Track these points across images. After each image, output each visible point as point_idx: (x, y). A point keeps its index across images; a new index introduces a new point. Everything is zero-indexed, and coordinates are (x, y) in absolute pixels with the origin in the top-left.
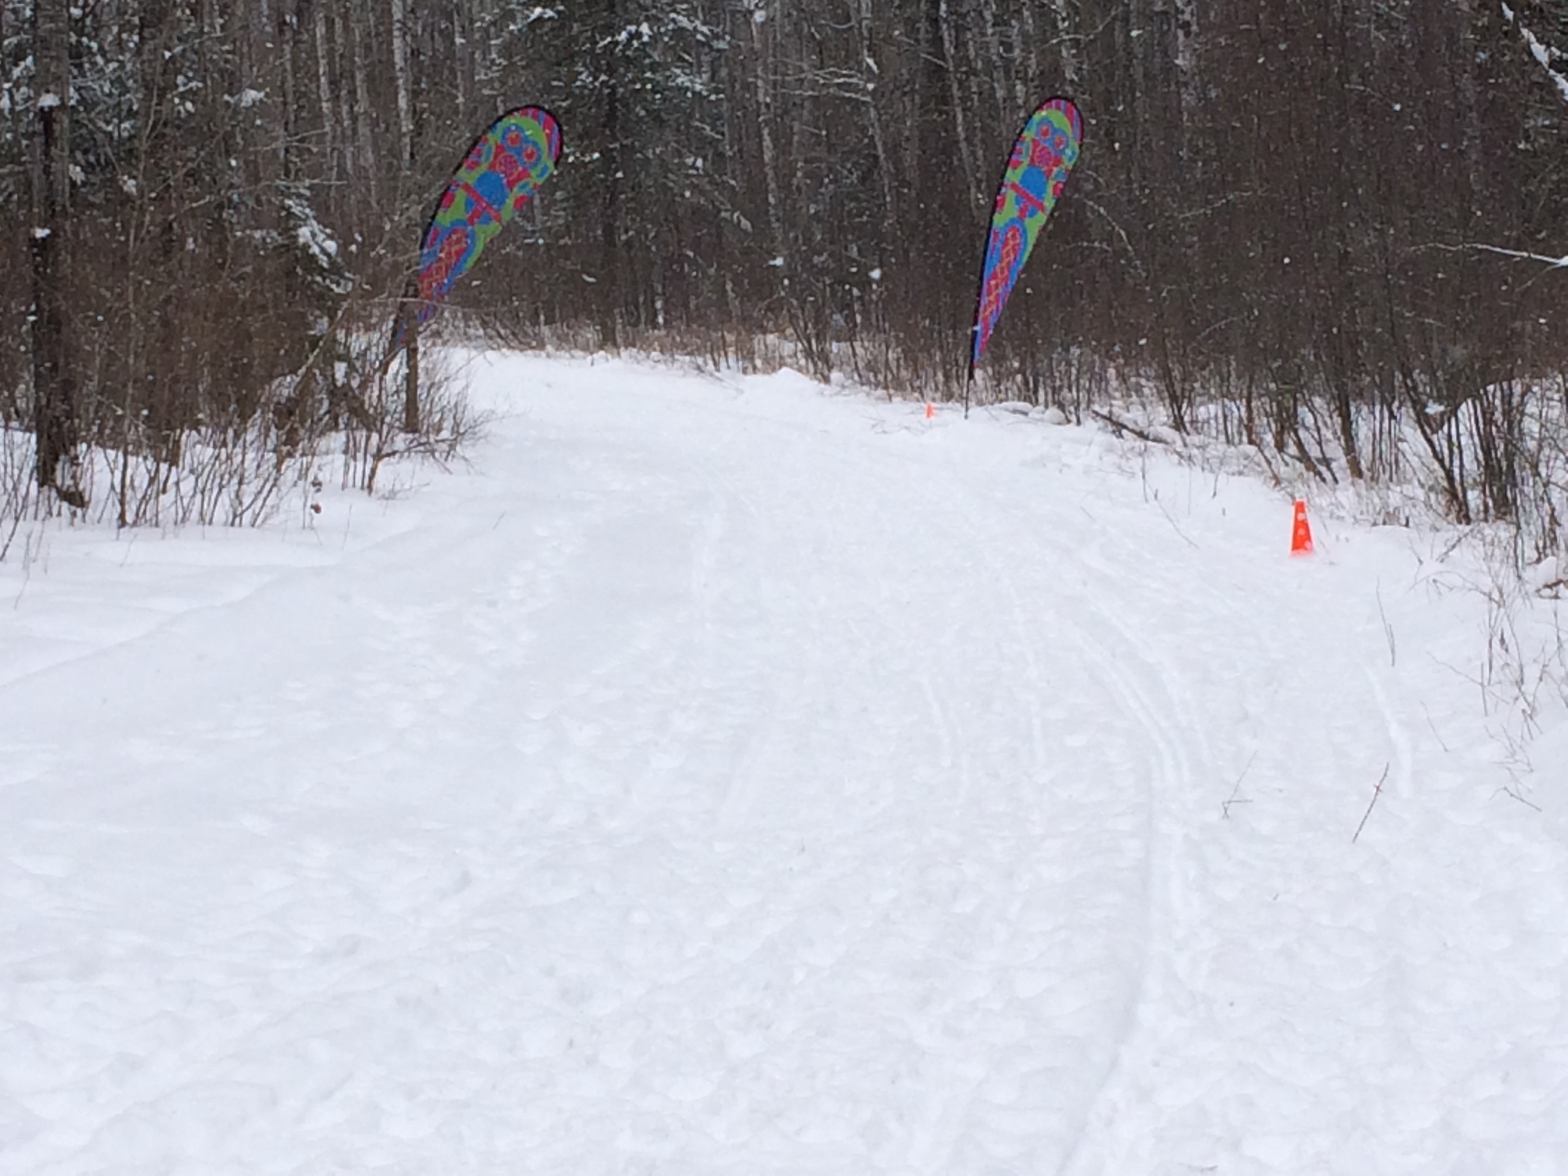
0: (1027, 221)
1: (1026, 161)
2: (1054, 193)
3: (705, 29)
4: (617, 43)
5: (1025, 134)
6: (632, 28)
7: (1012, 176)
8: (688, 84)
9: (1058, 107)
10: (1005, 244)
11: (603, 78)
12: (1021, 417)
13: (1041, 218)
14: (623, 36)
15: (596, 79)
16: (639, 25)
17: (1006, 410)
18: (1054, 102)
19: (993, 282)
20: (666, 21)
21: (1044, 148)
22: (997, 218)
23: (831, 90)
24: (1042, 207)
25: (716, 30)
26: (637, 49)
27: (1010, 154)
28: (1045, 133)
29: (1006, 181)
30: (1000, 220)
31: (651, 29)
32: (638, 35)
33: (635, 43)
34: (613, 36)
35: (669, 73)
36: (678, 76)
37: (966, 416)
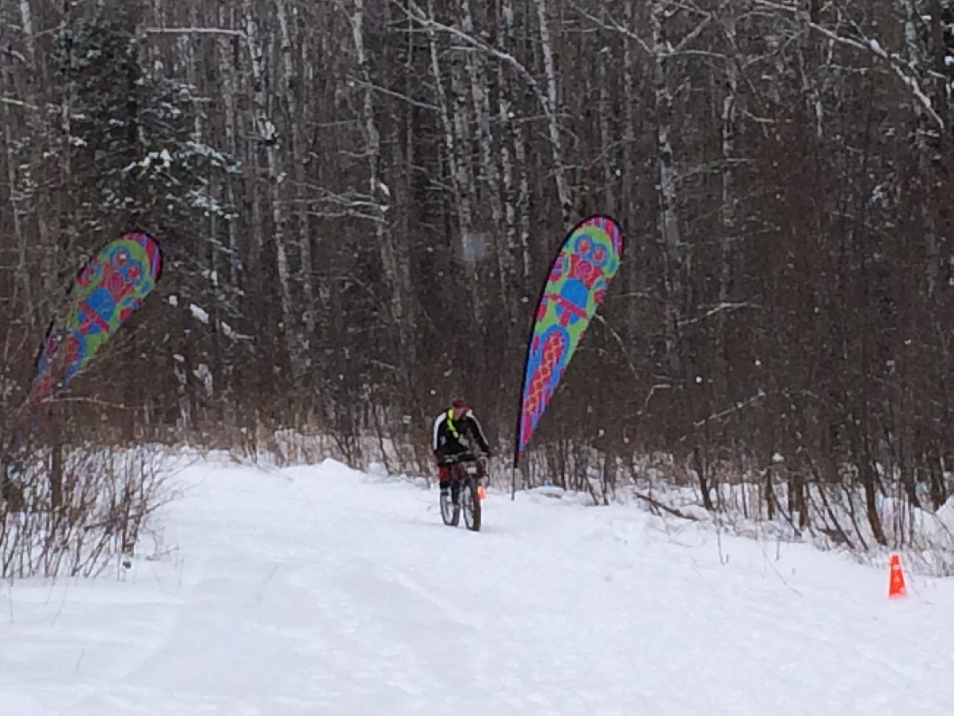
0: (569, 328)
1: (566, 274)
2: (596, 300)
3: (218, 155)
4: (140, 168)
5: (564, 250)
6: (155, 155)
7: (552, 287)
8: (205, 205)
9: (597, 224)
10: (547, 347)
11: (128, 199)
12: (554, 500)
13: (583, 324)
14: (147, 162)
15: (122, 200)
16: (160, 152)
17: (542, 493)
18: (593, 221)
19: (535, 383)
20: (183, 148)
21: (584, 262)
22: (538, 325)
23: (351, 211)
24: (584, 314)
25: (230, 156)
26: (159, 174)
27: (551, 268)
28: (584, 249)
29: (546, 293)
30: (541, 328)
31: (171, 155)
32: (160, 161)
33: (158, 168)
34: (137, 161)
35: (188, 195)
36: (196, 198)
37: (513, 498)
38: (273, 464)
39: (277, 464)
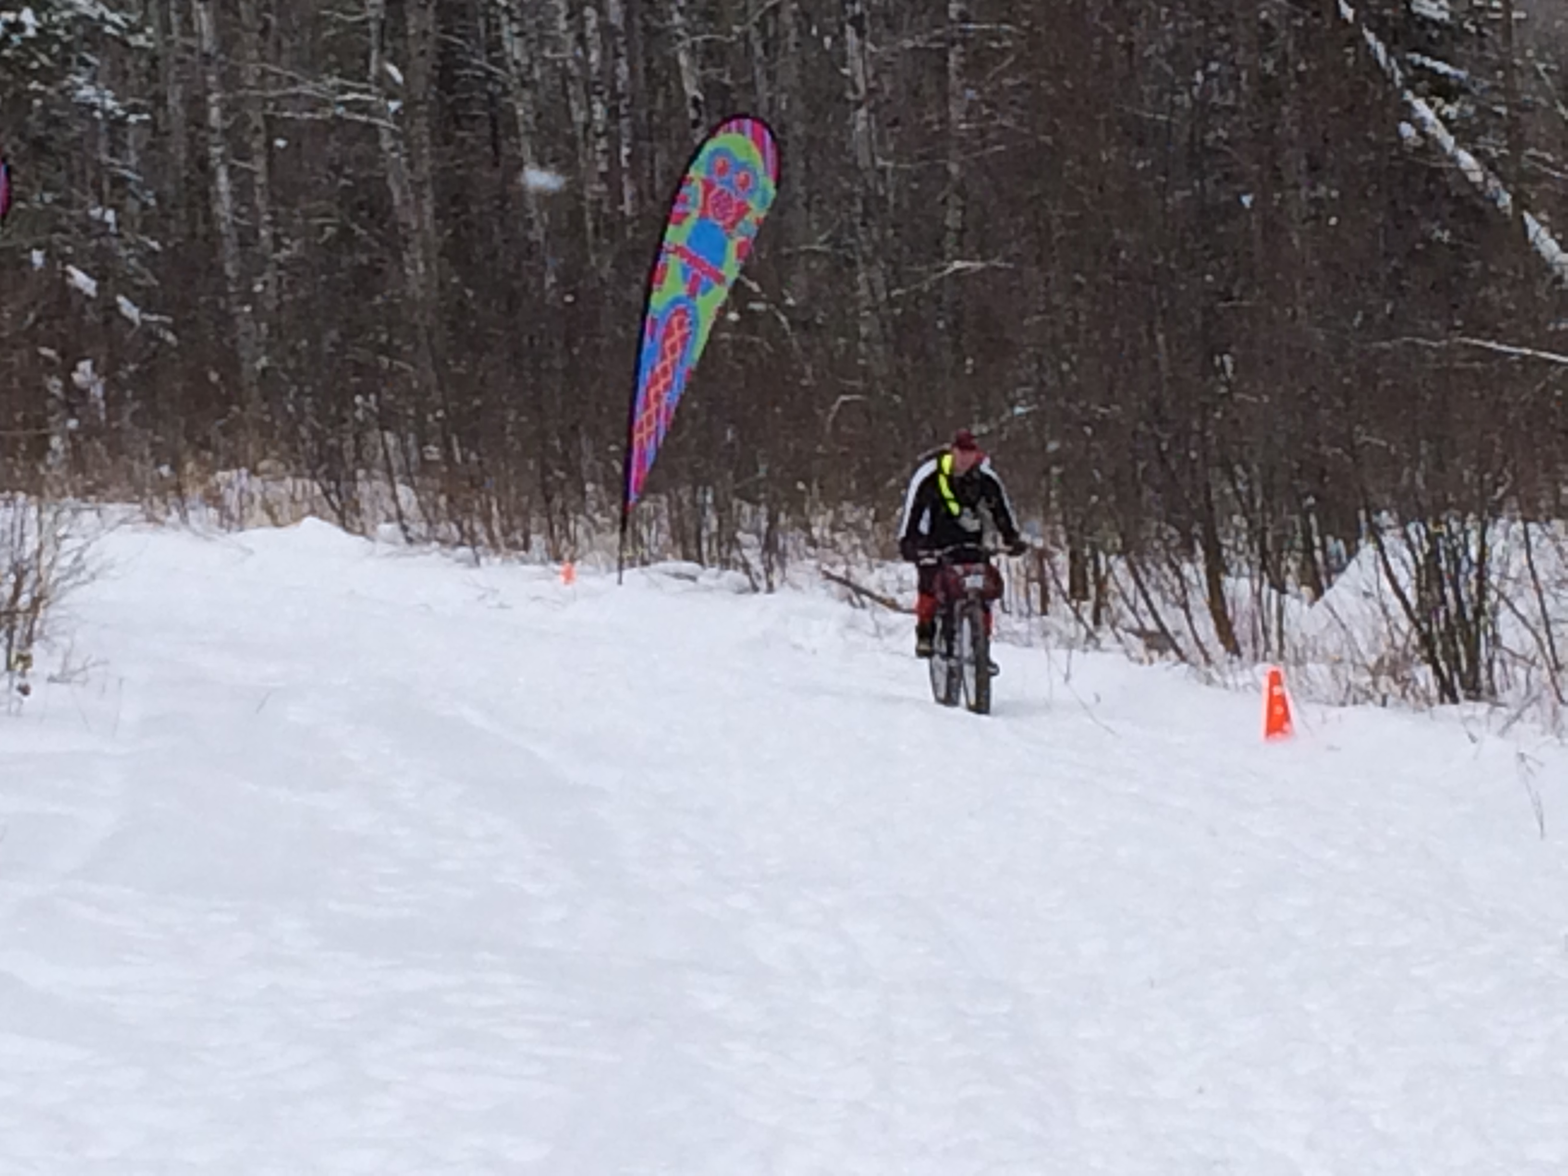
0: (700, 300)
1: (695, 214)
2: (739, 256)
5: (692, 173)
6: (10, 16)
7: (675, 235)
8: (94, 99)
9: (741, 130)
10: (668, 334)
12: (689, 584)
13: (719, 294)
17: (665, 573)
18: (734, 124)
19: (652, 391)
21: (721, 192)
22: (654, 297)
23: (340, 110)
24: (720, 278)
25: (133, 18)
26: (19, 48)
27: (672, 203)
28: (723, 170)
29: (665, 246)
30: (659, 301)
31: (38, 18)
32: (18, 27)
33: (16, 39)
35: (66, 83)
36: (80, 88)
37: (620, 582)
38: (215, 527)
39: (221, 525)
